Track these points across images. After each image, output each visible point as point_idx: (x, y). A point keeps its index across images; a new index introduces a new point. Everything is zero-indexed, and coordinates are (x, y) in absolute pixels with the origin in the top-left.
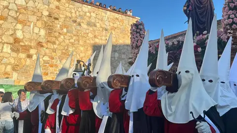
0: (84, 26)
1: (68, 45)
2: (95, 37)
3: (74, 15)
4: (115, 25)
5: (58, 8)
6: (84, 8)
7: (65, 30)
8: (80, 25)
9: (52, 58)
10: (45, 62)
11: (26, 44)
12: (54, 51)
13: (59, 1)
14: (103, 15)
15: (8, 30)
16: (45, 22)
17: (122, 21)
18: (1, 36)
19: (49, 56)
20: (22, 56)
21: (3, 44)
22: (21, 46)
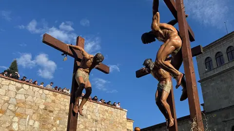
2: (86, 128)
4: (105, 117)
5: (53, 101)
7: (58, 122)
13: (55, 95)
14: (94, 107)
15: (5, 123)
16: (41, 115)
17: (111, 113)
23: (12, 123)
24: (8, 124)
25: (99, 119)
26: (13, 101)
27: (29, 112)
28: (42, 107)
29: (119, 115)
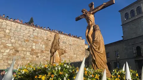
2: (66, 48)
4: (75, 43)
5: (51, 36)
6: (61, 36)
10: (44, 59)
11: (37, 51)
13: (51, 33)
14: (69, 38)
15: (29, 46)
16: (45, 42)
17: (78, 41)
18: (26, 48)
19: (46, 56)
20: (35, 56)
21: (27, 51)
22: (34, 52)
23: (32, 46)
24: (30, 46)
25: (72, 44)
26: (32, 36)
27: (40, 41)
28: (46, 38)
29: (81, 42)
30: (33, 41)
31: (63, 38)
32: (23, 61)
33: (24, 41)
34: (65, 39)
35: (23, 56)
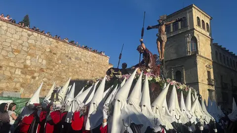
0: (73, 60)
1: (61, 71)
2: (80, 67)
3: (67, 52)
4: (94, 61)
5: (56, 47)
6: (74, 49)
7: (60, 62)
8: (70, 58)
9: (49, 80)
10: (45, 82)
11: (32, 69)
12: (51, 75)
13: (58, 43)
14: (87, 53)
15: (21, 59)
16: (47, 56)
17: (99, 58)
18: (15, 63)
19: (47, 78)
20: (29, 77)
21: (16, 68)
22: (29, 70)
23: (25, 60)
24: (23, 61)
25: (90, 62)
26: (25, 44)
27: (39, 53)
28: (48, 50)
29: (104, 60)
30: (27, 52)
31: (76, 52)
32: (8, 84)
33: (12, 52)
34: (80, 53)
35: (10, 75)
